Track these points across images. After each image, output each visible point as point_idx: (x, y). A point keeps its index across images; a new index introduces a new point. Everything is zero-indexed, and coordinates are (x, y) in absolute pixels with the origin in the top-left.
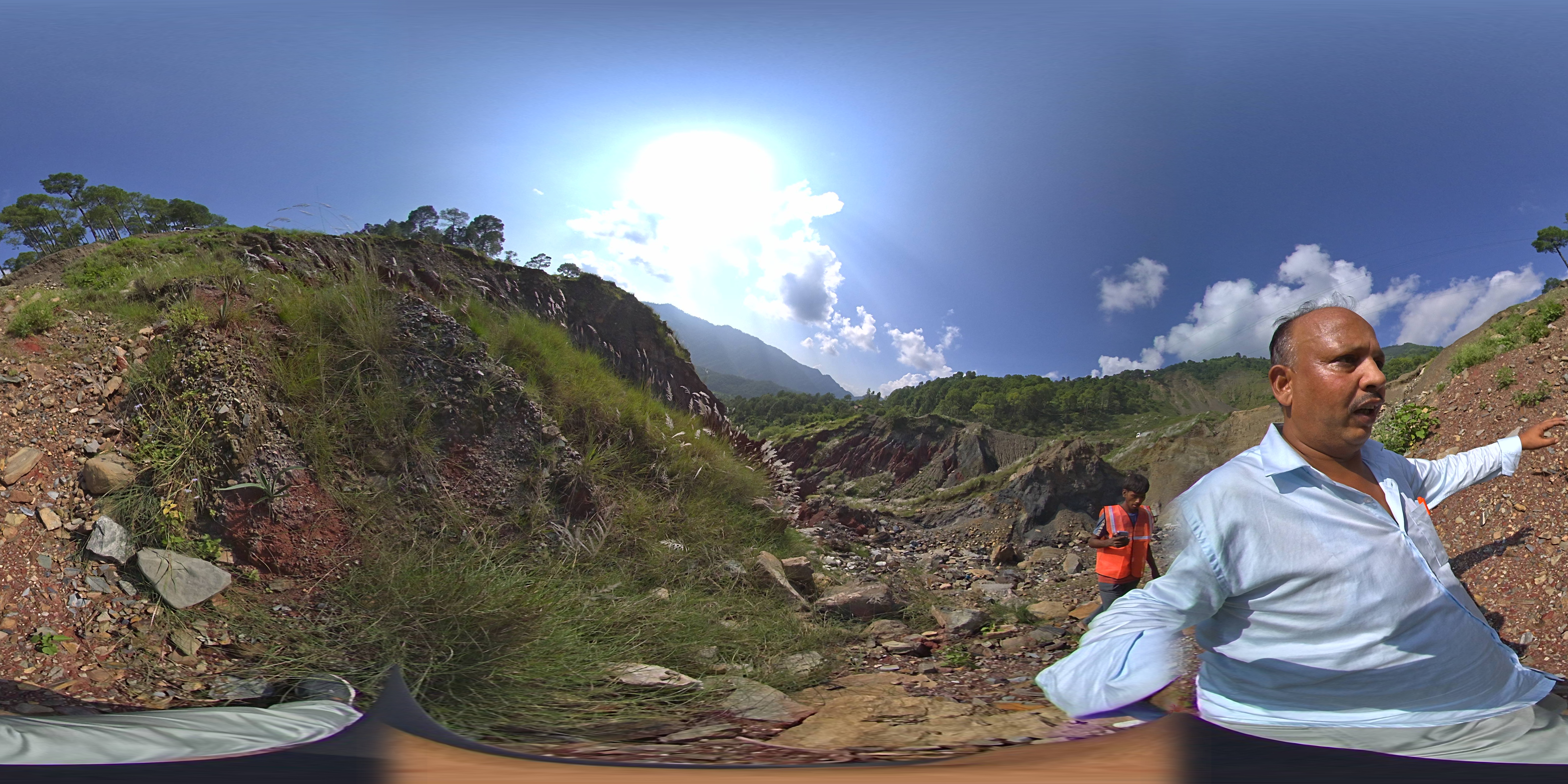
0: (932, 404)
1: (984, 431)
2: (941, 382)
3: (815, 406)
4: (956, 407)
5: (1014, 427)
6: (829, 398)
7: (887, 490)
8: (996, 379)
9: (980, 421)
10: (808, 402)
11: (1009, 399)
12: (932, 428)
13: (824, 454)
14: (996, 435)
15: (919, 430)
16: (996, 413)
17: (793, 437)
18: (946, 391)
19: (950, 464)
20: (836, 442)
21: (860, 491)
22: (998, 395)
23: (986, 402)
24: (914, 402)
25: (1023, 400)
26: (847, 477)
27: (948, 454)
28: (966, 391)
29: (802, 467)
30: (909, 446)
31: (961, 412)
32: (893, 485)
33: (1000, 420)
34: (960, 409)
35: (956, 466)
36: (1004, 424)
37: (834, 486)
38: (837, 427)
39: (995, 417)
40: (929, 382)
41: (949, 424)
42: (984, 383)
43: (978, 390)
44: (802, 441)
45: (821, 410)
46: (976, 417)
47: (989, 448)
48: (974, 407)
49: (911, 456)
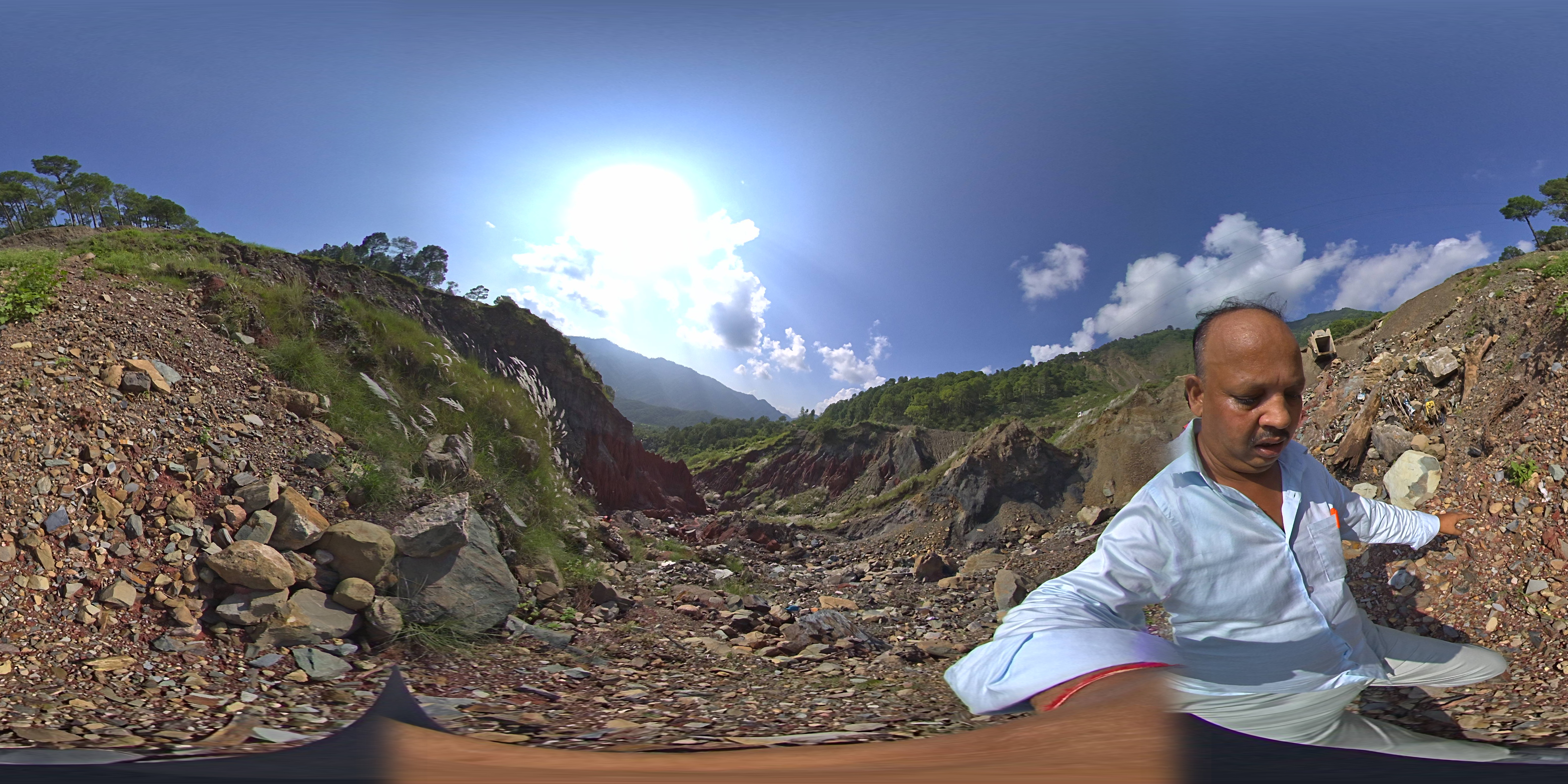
0: (866, 414)
1: (919, 432)
2: (874, 392)
3: (748, 430)
4: (889, 414)
5: (951, 425)
6: (763, 421)
7: (822, 505)
8: (928, 379)
9: (915, 424)
10: (742, 427)
11: (942, 398)
12: (865, 435)
13: (753, 474)
14: (932, 435)
15: (851, 440)
16: (931, 413)
17: (721, 460)
18: (878, 399)
19: (886, 472)
20: (765, 461)
21: (792, 508)
22: (930, 394)
23: (919, 403)
24: (849, 414)
25: (956, 396)
26: (779, 496)
27: (884, 460)
28: (898, 395)
29: (731, 490)
30: (842, 457)
31: (896, 417)
32: (828, 498)
33: (936, 420)
34: (894, 415)
35: (893, 472)
36: (941, 424)
37: (763, 506)
38: (765, 446)
39: (931, 418)
40: (861, 393)
41: (881, 430)
42: (916, 385)
43: (910, 393)
44: (731, 463)
45: (755, 433)
46: (911, 420)
47: (926, 449)
48: (907, 410)
49: (844, 467)
